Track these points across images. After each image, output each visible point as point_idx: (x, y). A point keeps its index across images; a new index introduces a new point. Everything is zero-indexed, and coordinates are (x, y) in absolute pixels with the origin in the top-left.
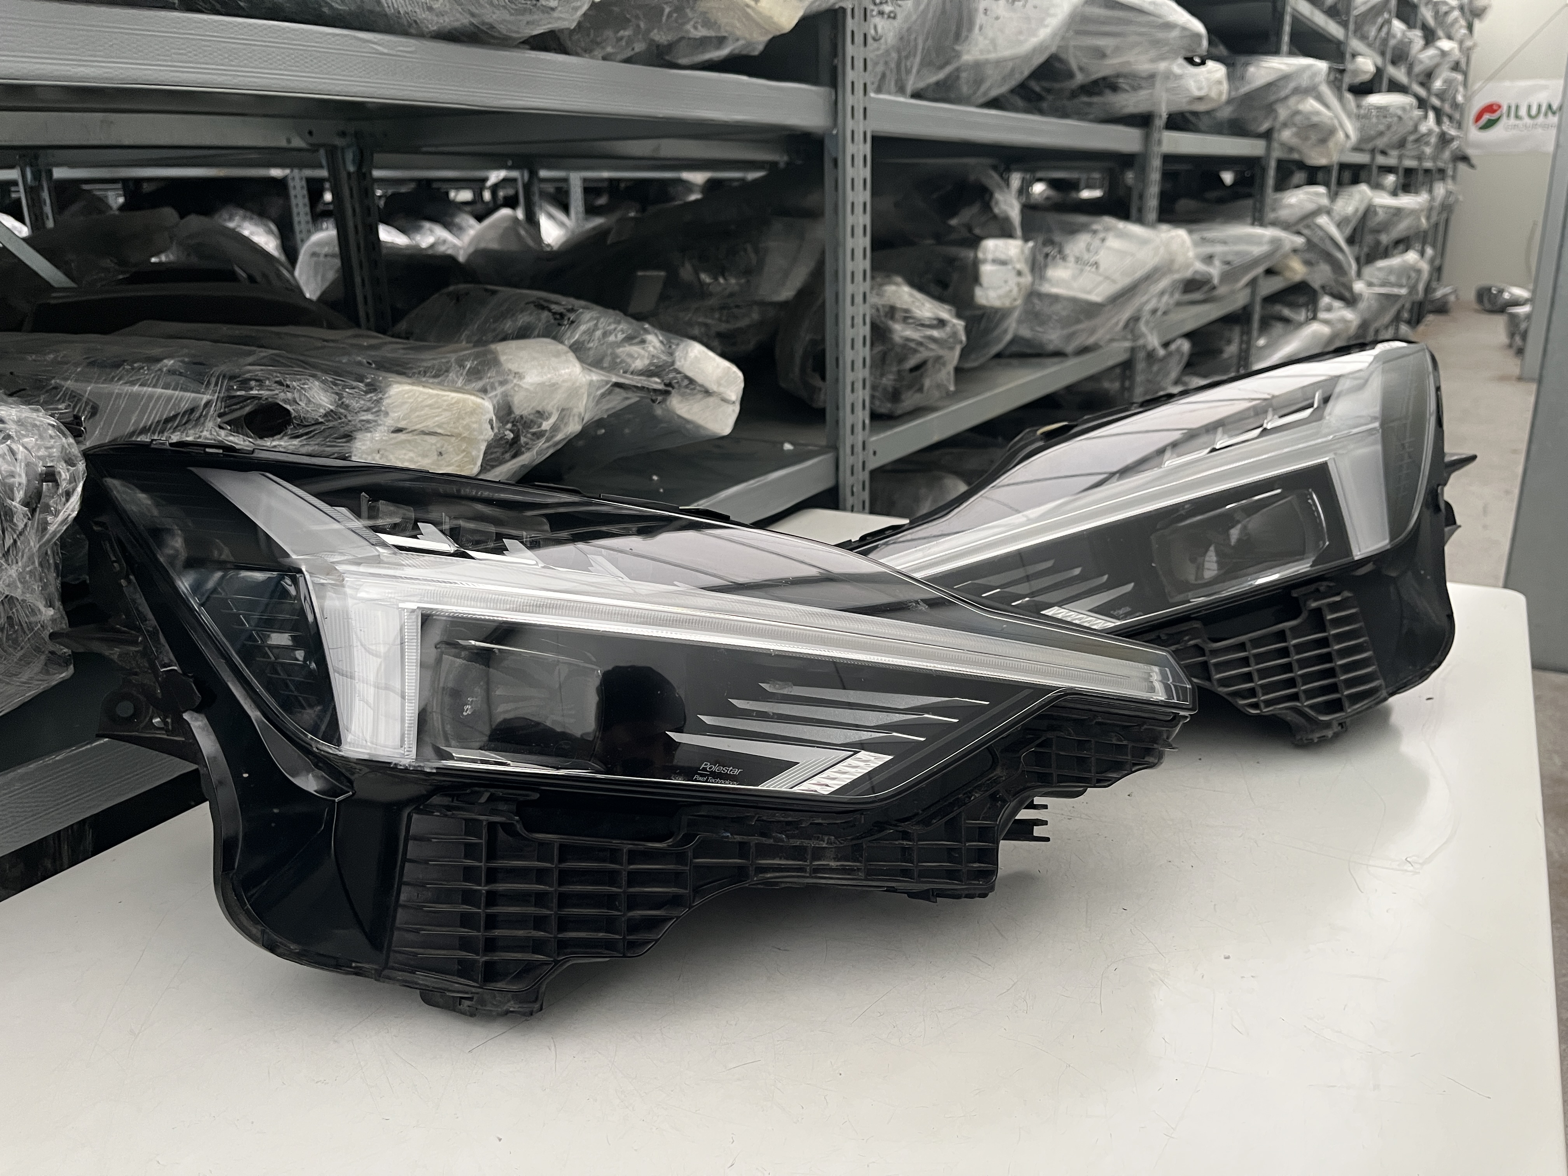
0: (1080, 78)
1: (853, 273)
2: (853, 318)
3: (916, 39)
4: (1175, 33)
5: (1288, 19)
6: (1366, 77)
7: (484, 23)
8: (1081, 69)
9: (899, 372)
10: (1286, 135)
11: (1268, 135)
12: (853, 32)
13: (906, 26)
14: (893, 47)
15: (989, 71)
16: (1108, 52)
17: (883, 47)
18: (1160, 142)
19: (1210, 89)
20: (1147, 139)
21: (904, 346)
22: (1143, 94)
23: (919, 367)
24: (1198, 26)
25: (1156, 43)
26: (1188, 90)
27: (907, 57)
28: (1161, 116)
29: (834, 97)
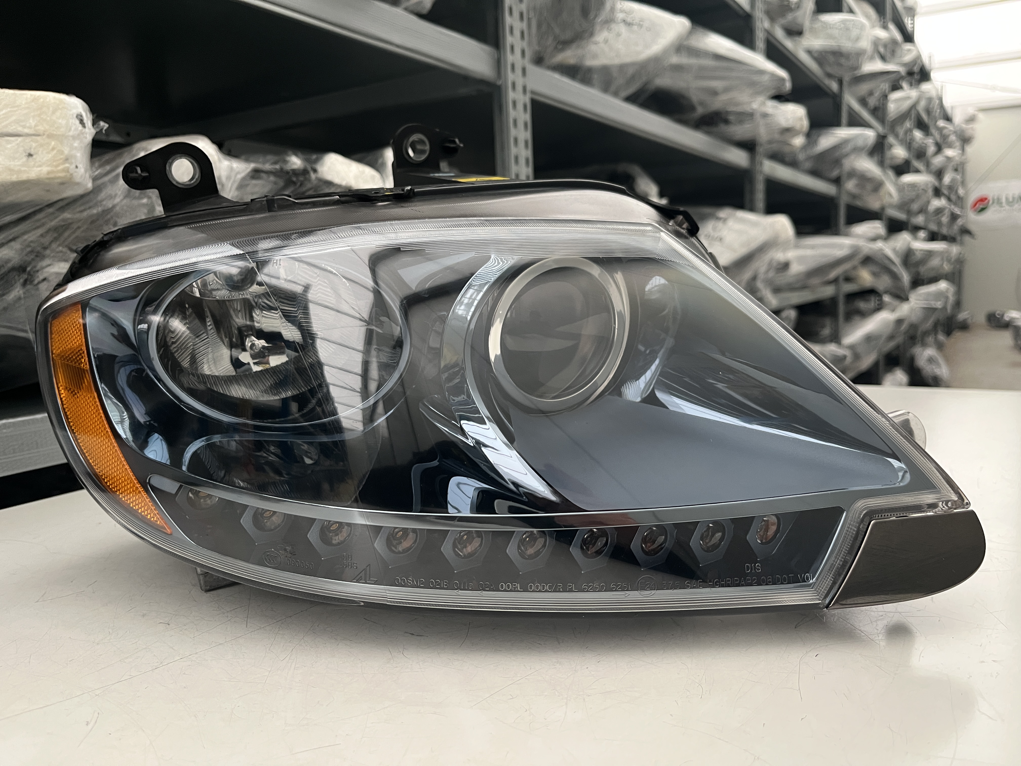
0: (700, 111)
4: (766, 78)
5: (844, 108)
6: (899, 161)
8: (702, 103)
10: (850, 185)
11: (837, 181)
12: (510, 8)
16: (719, 91)
18: (761, 164)
19: (795, 124)
20: (752, 159)
22: (747, 126)
24: (782, 73)
25: (752, 84)
26: (779, 124)
28: (761, 145)
29: (496, 56)
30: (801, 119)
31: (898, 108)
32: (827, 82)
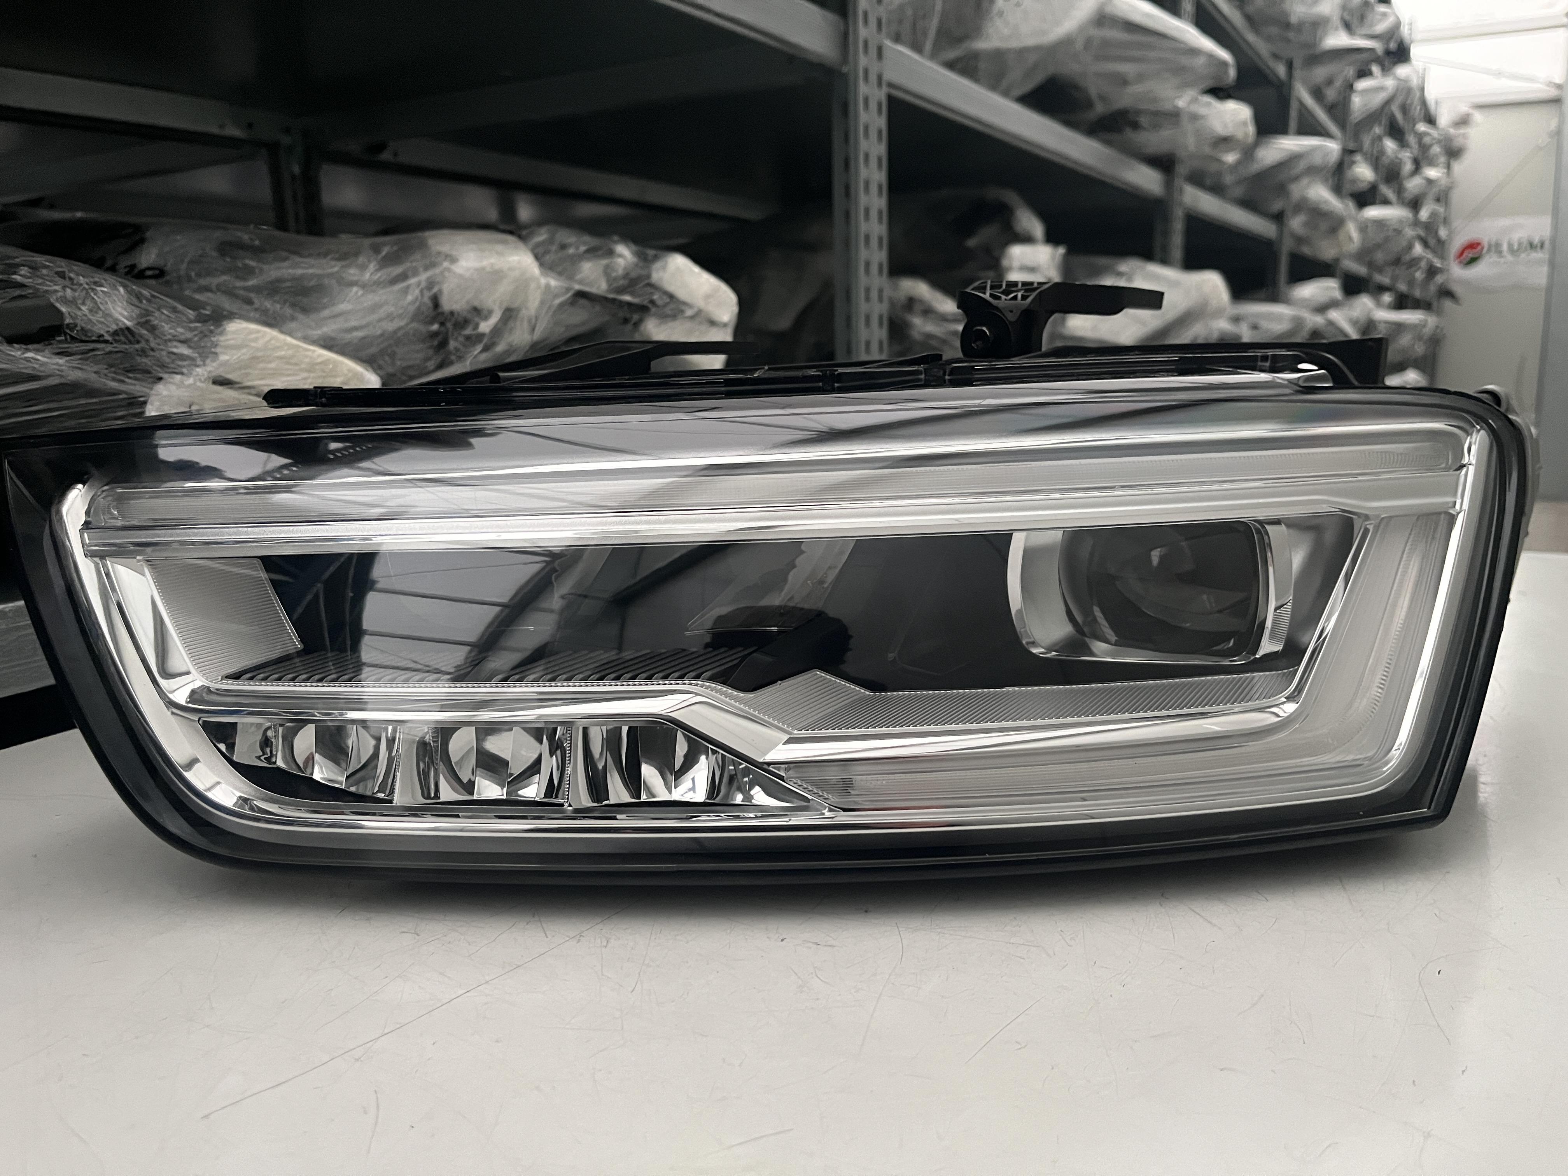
0: (1100, 109)
1: (867, 237)
2: (867, 290)
4: (1201, 61)
6: (1363, 186)
8: (1103, 98)
10: (1296, 223)
11: (1279, 218)
15: (1012, 63)
16: (1130, 78)
18: (1181, 191)
20: (1169, 184)
24: (1224, 55)
25: (1179, 71)
26: (1212, 129)
27: (924, 18)
28: (1183, 162)
29: (842, 28)
30: (1245, 124)
31: (1365, 105)
32: (1271, 63)
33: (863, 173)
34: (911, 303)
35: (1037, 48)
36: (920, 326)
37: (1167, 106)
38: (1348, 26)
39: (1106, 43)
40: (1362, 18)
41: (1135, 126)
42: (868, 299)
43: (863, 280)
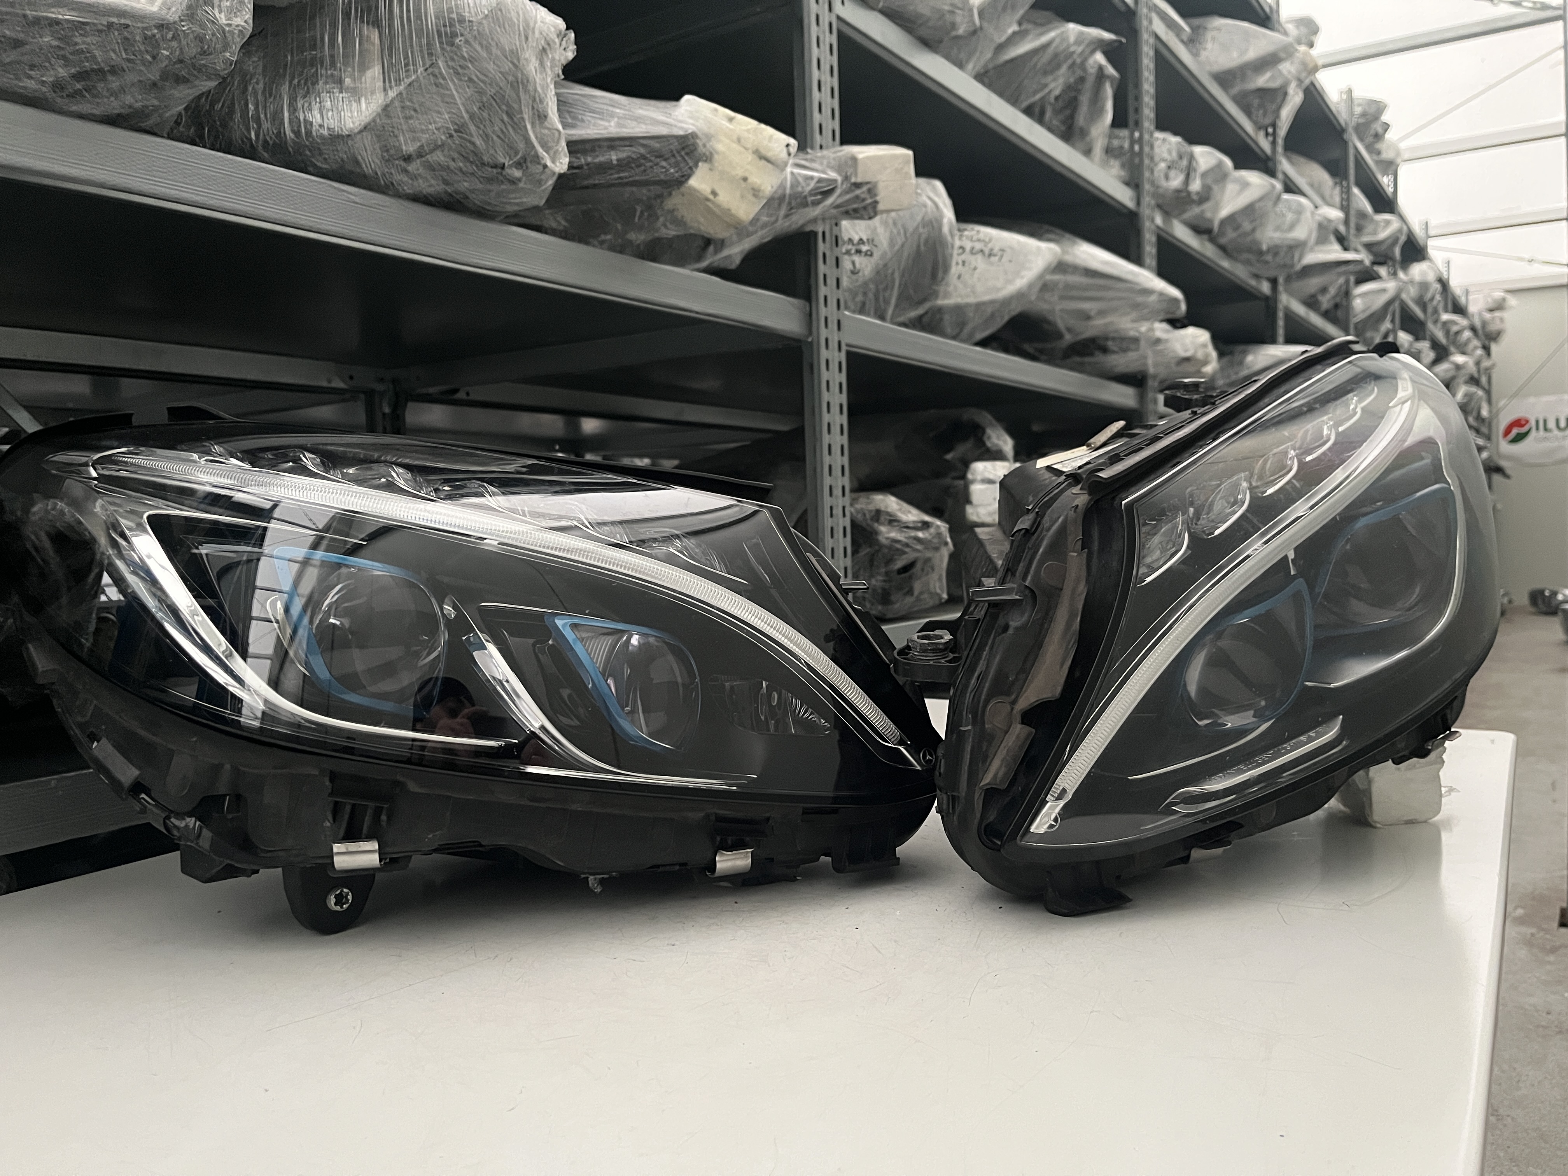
0: (1068, 338)
1: (830, 467)
2: (831, 508)
3: (893, 274)
4: (1153, 298)
5: (1281, 314)
7: (457, 194)
8: (1069, 330)
9: (887, 574)
12: (824, 255)
13: (881, 263)
14: (871, 280)
15: (971, 315)
16: (1092, 313)
17: (861, 280)
18: (1155, 401)
19: (1196, 352)
20: (1142, 397)
21: (890, 548)
22: (1132, 355)
23: (906, 569)
24: (1175, 292)
25: (1136, 306)
26: (1174, 351)
27: (886, 289)
28: (1155, 377)
29: (808, 309)
30: (1204, 346)
31: (1369, 308)
32: (1253, 282)
33: (826, 418)
34: (878, 514)
35: (992, 302)
36: (887, 533)
37: (1132, 333)
38: (1342, 240)
39: (1068, 286)
40: (1359, 229)
41: (1105, 350)
42: (832, 516)
43: (827, 501)
